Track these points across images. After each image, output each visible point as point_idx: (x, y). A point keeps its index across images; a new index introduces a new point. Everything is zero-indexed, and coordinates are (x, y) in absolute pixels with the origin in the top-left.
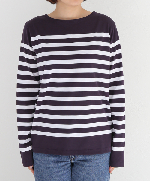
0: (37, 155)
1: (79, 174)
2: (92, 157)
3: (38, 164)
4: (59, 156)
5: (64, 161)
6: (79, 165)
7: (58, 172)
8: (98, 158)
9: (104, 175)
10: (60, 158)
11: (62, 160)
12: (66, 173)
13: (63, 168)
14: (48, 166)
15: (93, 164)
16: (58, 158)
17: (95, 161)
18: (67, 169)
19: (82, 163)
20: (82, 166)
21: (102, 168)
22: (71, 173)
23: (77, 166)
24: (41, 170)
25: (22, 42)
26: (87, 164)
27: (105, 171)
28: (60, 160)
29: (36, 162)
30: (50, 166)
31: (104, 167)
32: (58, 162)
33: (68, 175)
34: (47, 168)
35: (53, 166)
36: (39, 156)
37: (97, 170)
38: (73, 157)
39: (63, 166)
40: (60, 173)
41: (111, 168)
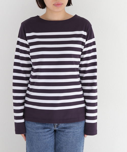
0: (29, 123)
1: (61, 138)
2: (71, 125)
3: (29, 130)
4: (46, 124)
5: (49, 128)
6: (61, 131)
7: (44, 136)
8: (75, 125)
9: (80, 139)
10: (47, 125)
11: (48, 127)
12: (50, 137)
13: (48, 133)
14: (37, 131)
15: (71, 130)
16: (45, 125)
17: (73, 127)
18: (51, 133)
19: (63, 129)
20: (63, 132)
21: (78, 133)
22: (54, 138)
23: (59, 132)
24: (31, 135)
25: (19, 37)
26: (67, 130)
27: (81, 136)
28: (47, 127)
29: (28, 128)
30: (39, 131)
31: (80, 133)
32: (45, 128)
33: (52, 139)
34: (36, 133)
35: (41, 131)
36: (30, 124)
37: (74, 135)
38: (57, 124)
39: (48, 131)
40: (46, 137)
41: (86, 135)
